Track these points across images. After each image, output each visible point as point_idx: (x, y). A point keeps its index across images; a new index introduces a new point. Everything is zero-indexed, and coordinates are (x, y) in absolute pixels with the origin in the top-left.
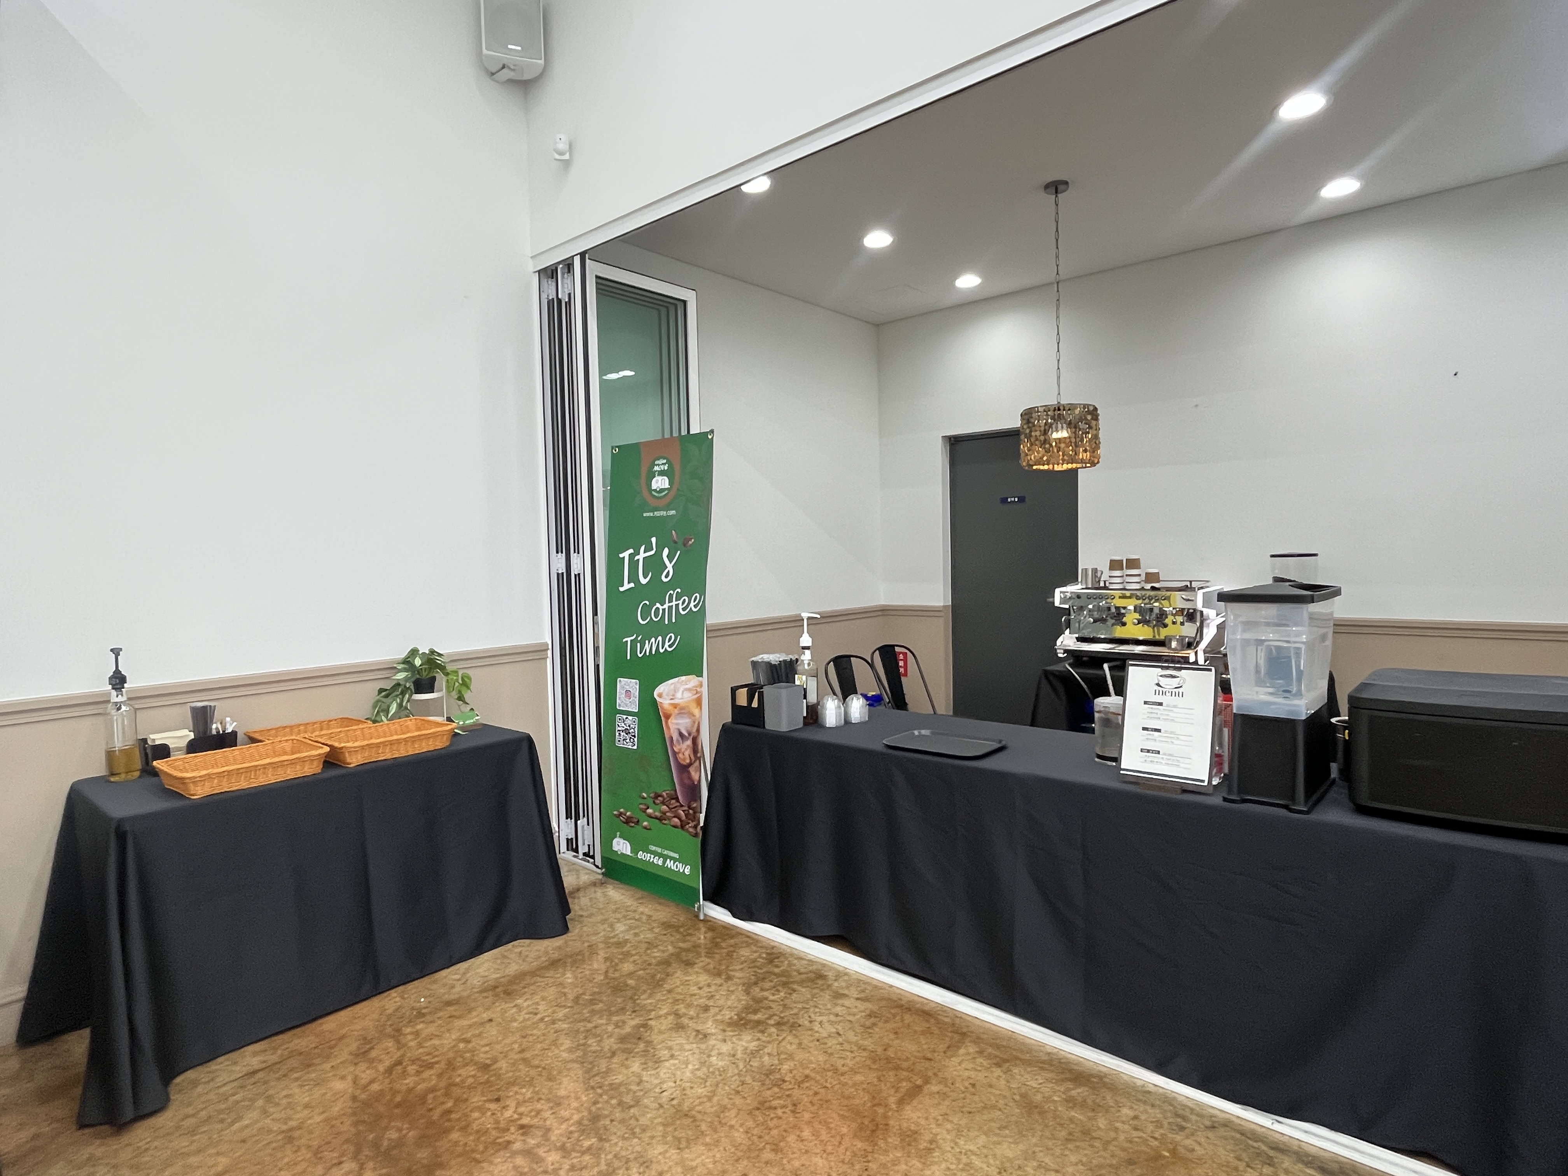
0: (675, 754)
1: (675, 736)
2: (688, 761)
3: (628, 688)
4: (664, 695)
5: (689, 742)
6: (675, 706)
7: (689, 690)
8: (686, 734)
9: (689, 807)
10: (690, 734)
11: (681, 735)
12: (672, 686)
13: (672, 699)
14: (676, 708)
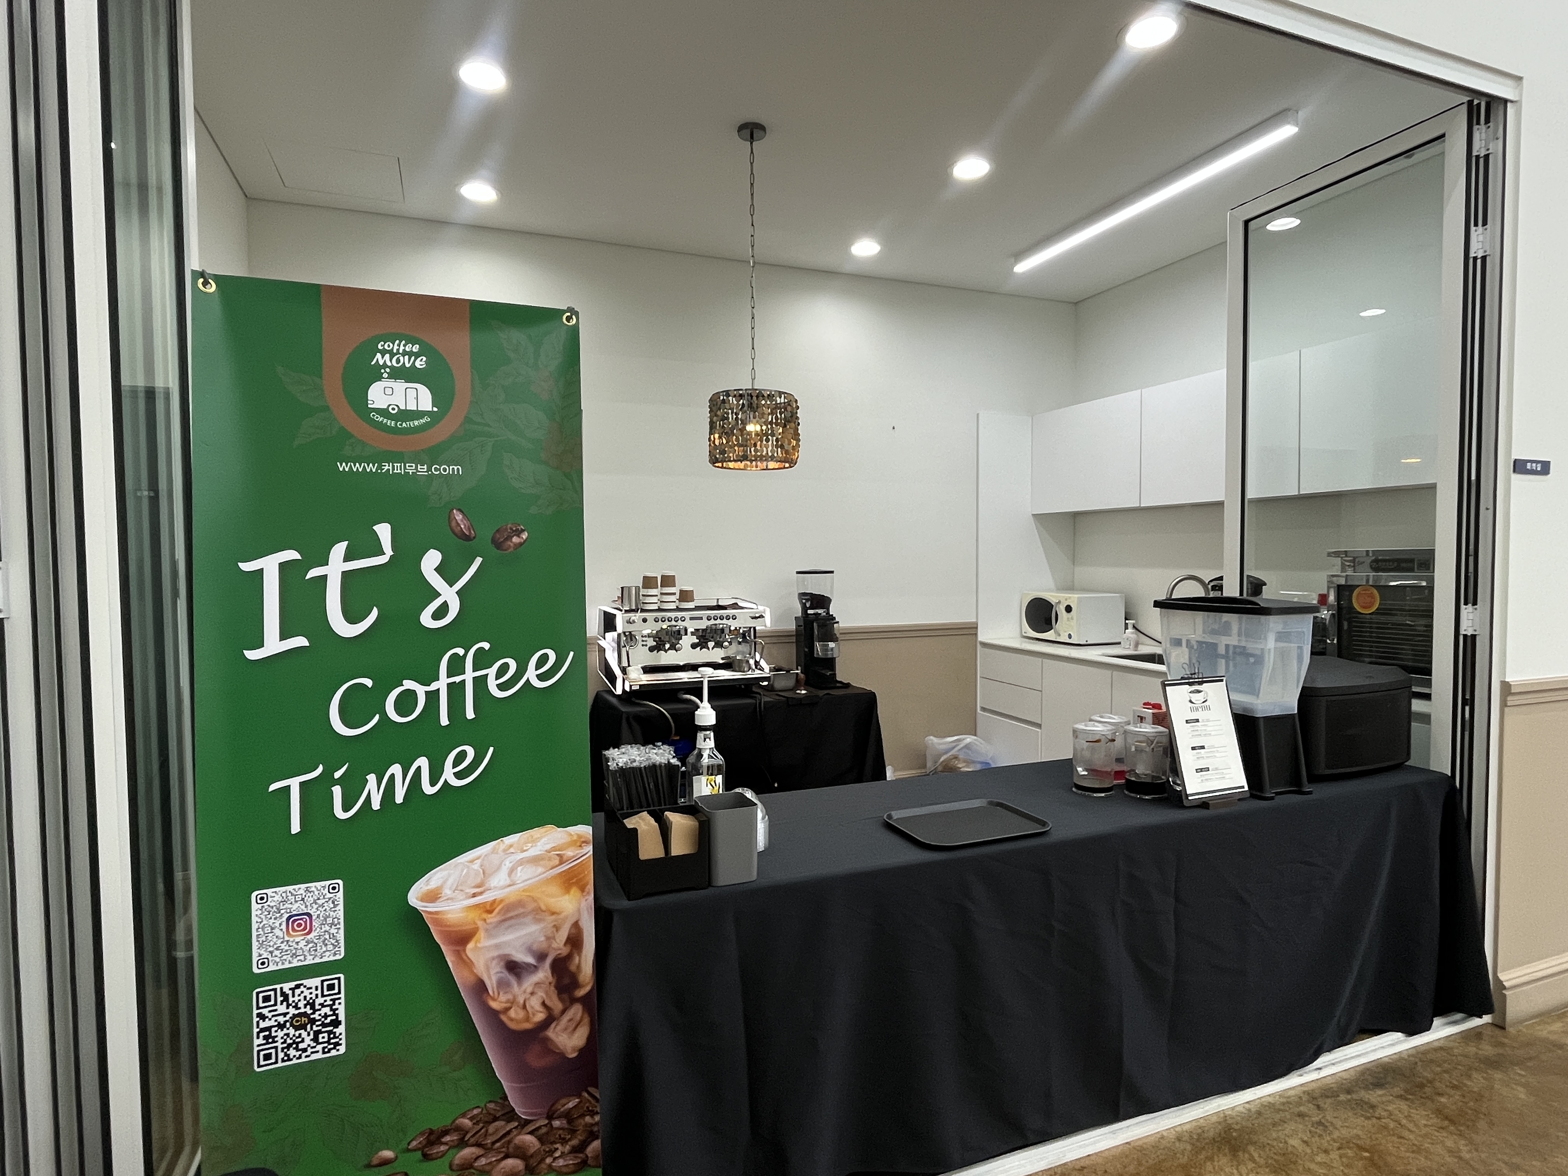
0: (494, 1017)
1: (492, 976)
2: (540, 1016)
3: (297, 908)
4: (447, 892)
5: (544, 974)
6: (488, 908)
7: (535, 860)
8: (530, 960)
9: (550, 1117)
10: (541, 957)
11: (513, 967)
12: (476, 866)
13: (474, 895)
14: (490, 912)
